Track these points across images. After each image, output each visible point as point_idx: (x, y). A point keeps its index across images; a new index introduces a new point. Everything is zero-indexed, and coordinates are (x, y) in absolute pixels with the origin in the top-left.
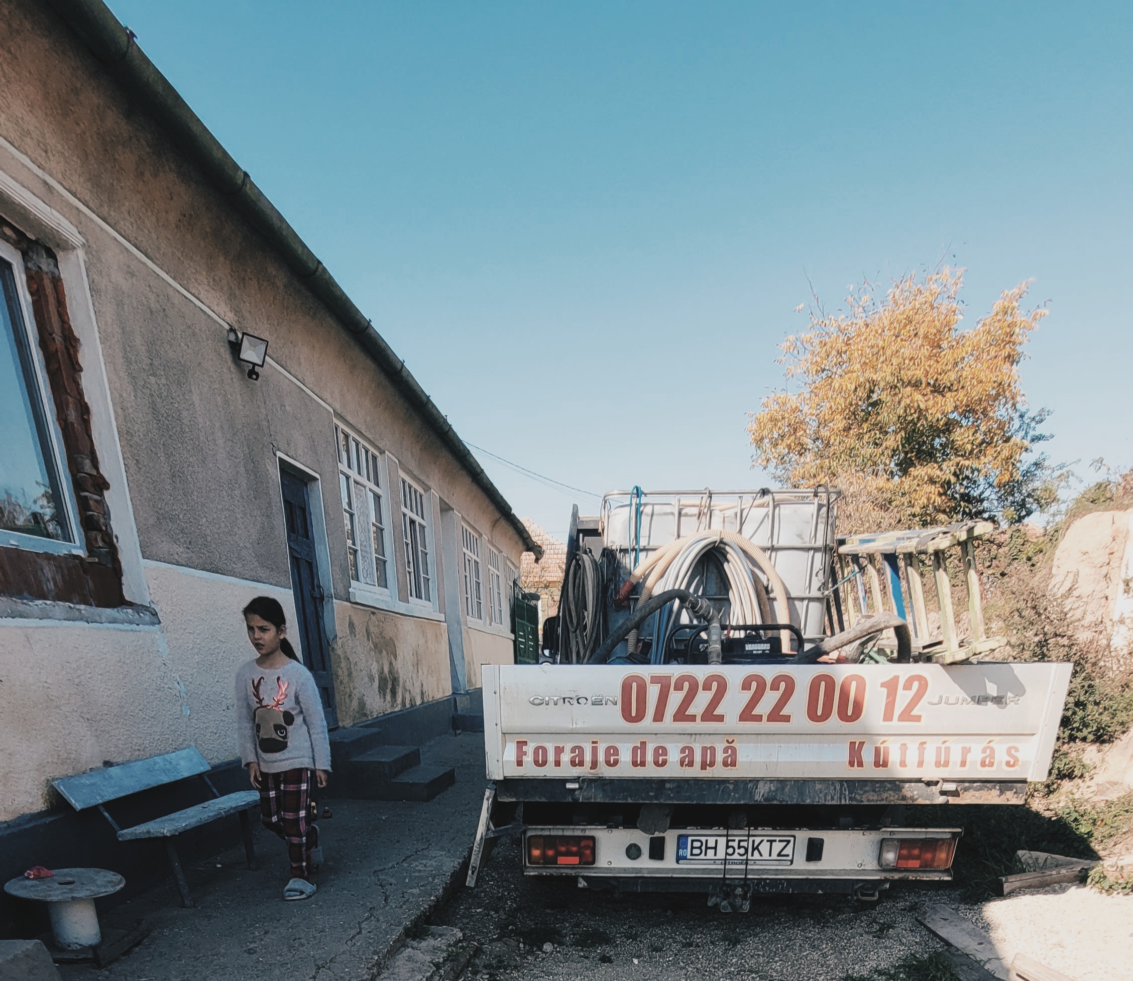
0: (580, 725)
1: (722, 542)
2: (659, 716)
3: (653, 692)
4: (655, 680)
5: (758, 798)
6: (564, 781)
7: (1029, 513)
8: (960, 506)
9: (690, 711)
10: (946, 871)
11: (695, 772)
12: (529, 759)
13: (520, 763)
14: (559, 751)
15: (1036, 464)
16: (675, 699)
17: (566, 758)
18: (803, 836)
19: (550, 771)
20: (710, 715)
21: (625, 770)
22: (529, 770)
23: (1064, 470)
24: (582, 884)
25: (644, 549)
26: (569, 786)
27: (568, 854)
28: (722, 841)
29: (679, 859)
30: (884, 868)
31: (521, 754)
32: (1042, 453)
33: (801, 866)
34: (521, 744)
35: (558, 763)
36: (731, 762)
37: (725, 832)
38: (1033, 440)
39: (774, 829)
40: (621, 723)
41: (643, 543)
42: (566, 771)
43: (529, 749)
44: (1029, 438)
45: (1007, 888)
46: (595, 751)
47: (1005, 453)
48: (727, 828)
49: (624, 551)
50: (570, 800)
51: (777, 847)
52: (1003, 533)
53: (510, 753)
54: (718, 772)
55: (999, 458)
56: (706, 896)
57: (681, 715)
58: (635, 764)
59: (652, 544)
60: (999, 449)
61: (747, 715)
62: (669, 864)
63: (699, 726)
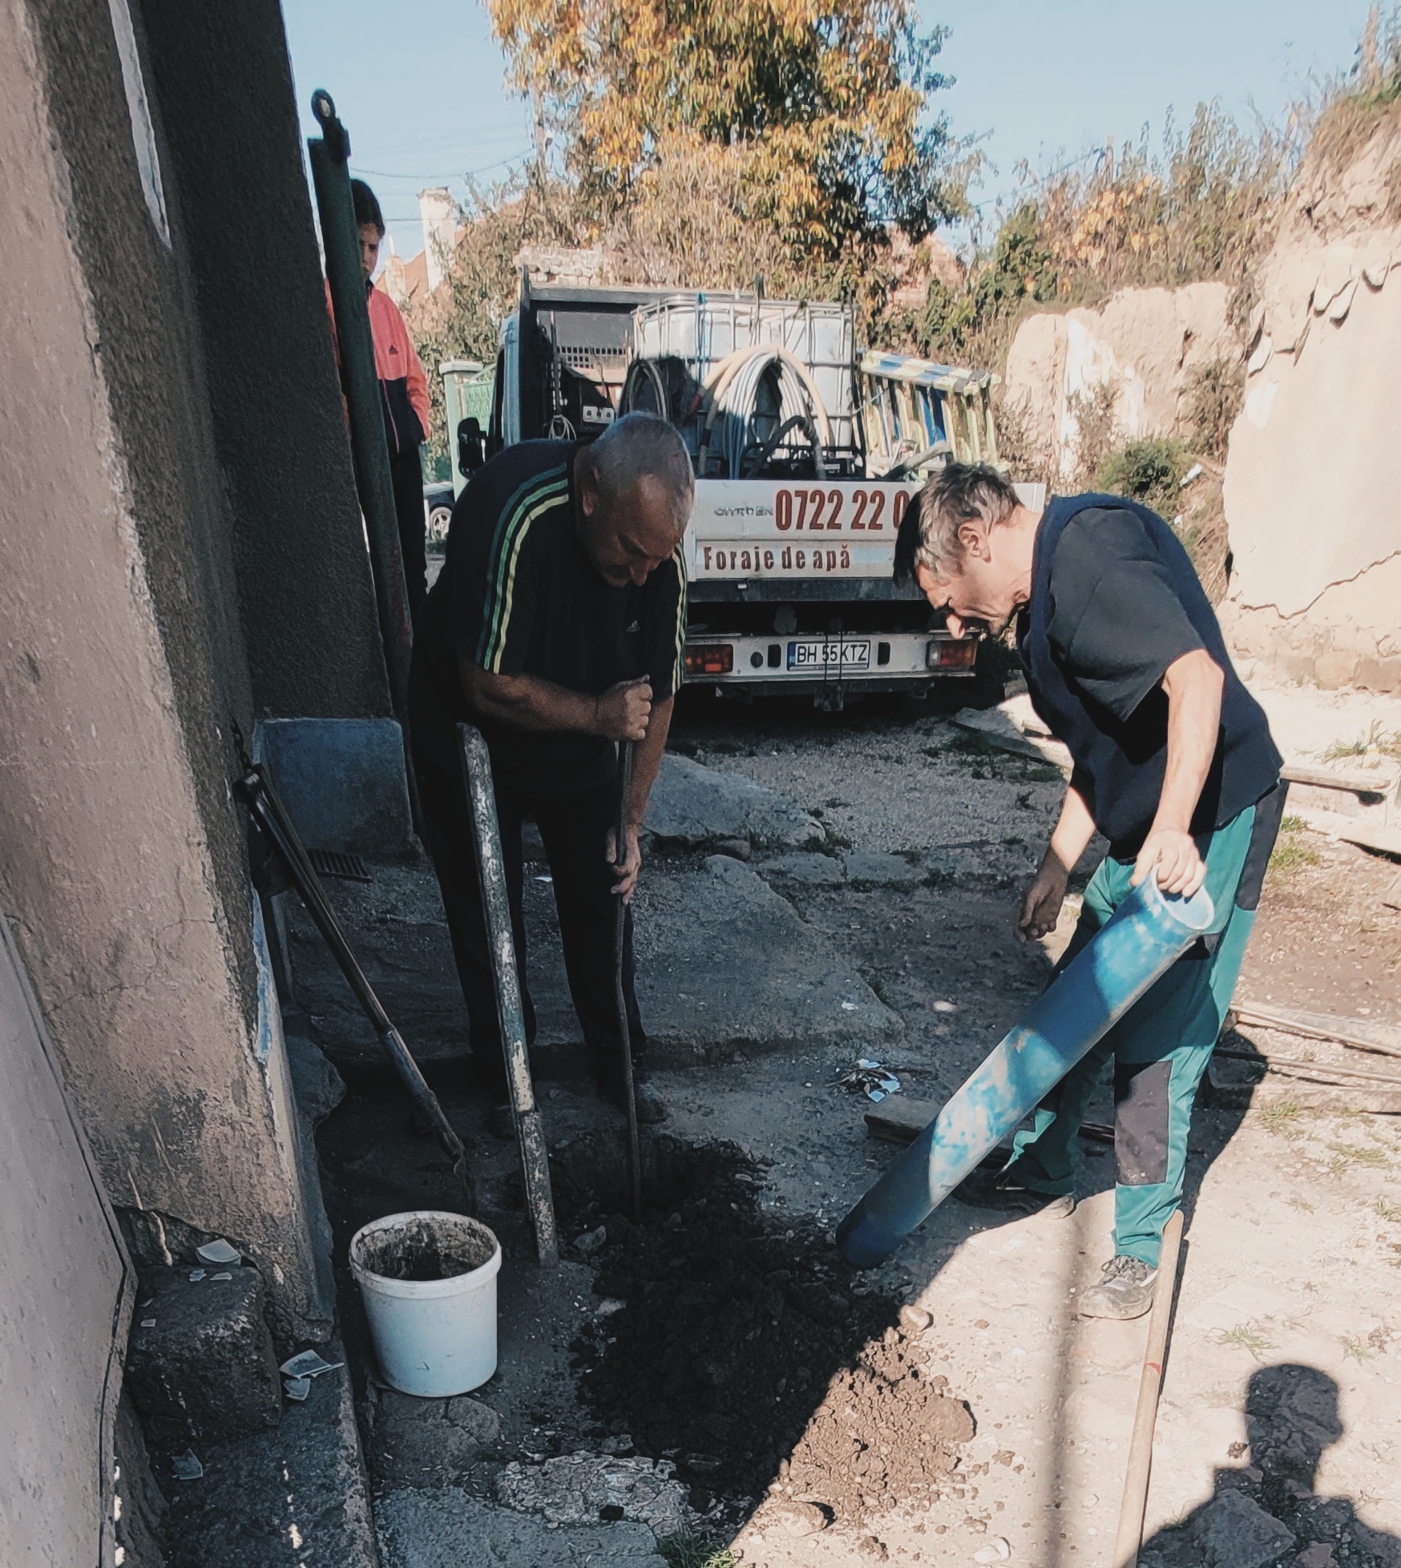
0: (747, 533)
1: (780, 360)
2: (800, 526)
3: (796, 502)
4: (798, 493)
5: (862, 595)
6: (734, 583)
7: (932, 226)
8: (840, 207)
9: (819, 521)
10: (971, 669)
11: (823, 573)
12: (713, 563)
13: (707, 567)
14: (733, 555)
15: (935, 132)
16: (811, 508)
17: (739, 561)
18: (876, 640)
19: (727, 574)
20: (833, 524)
21: (777, 572)
22: (714, 573)
23: (974, 147)
24: (719, 693)
25: (708, 360)
26: (741, 587)
27: (713, 661)
28: (820, 646)
29: (790, 665)
30: (930, 668)
31: (708, 558)
32: (942, 113)
33: (875, 669)
34: (707, 550)
35: (733, 566)
36: (845, 565)
37: (823, 638)
38: (927, 87)
39: (859, 633)
40: (777, 533)
41: (706, 353)
42: (740, 573)
43: (713, 554)
44: (923, 81)
45: (1007, 692)
46: (757, 554)
47: (895, 112)
48: (826, 635)
49: (691, 361)
50: (738, 599)
51: (859, 650)
52: (899, 259)
53: (701, 560)
54: (838, 572)
55: (887, 120)
56: (811, 698)
57: (815, 525)
58: (784, 567)
59: (714, 355)
60: (885, 101)
61: (856, 524)
62: (781, 672)
63: (826, 533)
